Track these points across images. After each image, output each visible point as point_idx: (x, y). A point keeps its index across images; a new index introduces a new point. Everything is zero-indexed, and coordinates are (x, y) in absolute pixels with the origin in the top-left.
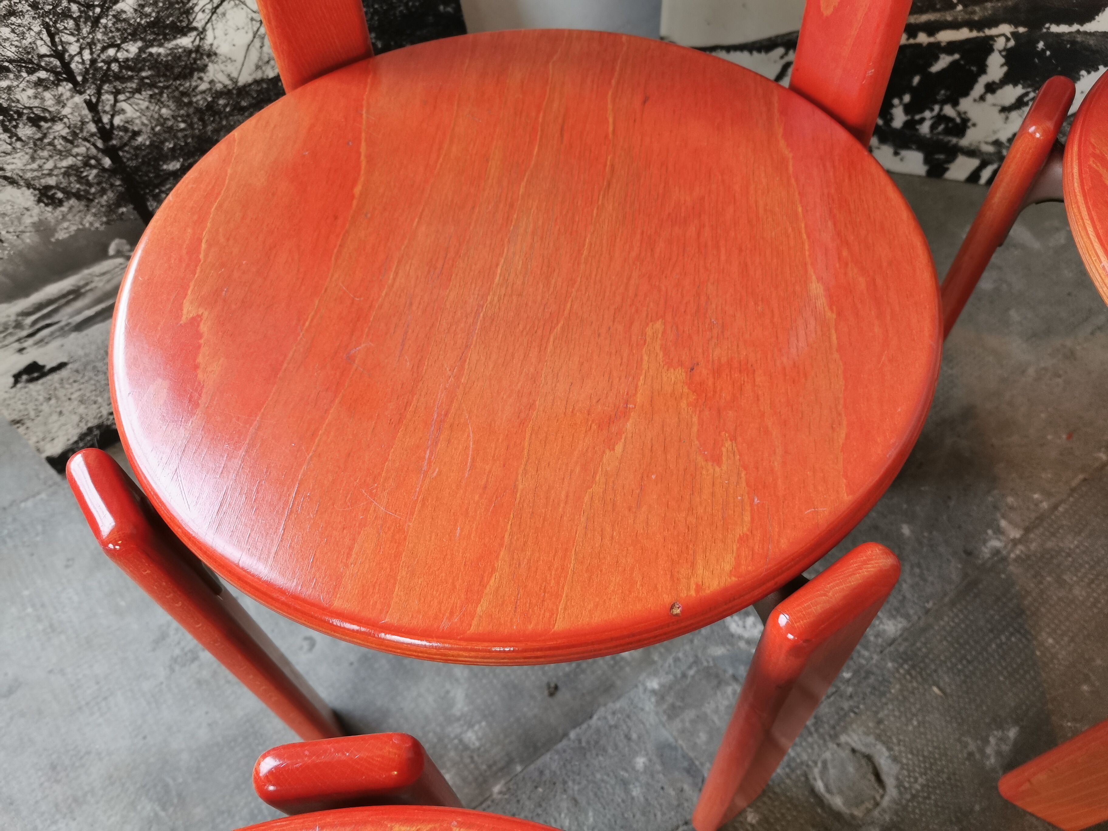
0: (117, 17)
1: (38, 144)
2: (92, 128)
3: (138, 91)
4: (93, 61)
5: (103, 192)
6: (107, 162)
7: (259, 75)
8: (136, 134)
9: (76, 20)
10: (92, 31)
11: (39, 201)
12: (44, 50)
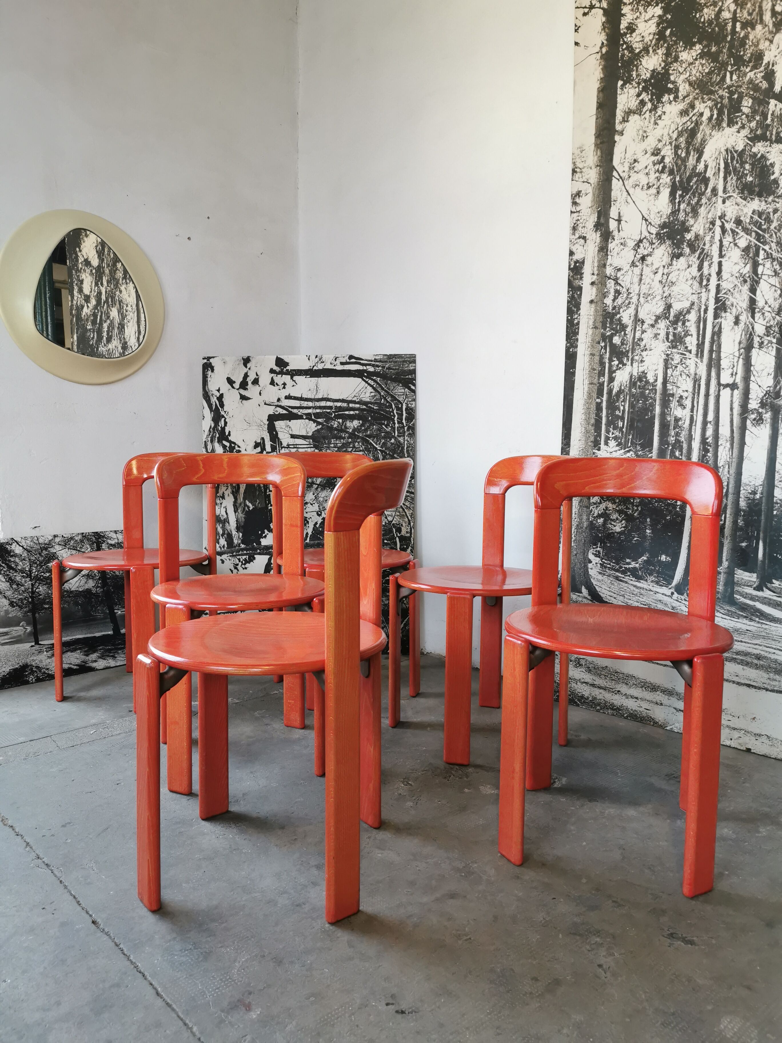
0: (47, 567)
1: (16, 590)
2: (30, 590)
3: (45, 585)
4: (37, 575)
5: (26, 607)
6: (30, 600)
7: (77, 589)
8: (41, 595)
9: (37, 565)
10: (40, 568)
11: (10, 605)
12: (27, 569)
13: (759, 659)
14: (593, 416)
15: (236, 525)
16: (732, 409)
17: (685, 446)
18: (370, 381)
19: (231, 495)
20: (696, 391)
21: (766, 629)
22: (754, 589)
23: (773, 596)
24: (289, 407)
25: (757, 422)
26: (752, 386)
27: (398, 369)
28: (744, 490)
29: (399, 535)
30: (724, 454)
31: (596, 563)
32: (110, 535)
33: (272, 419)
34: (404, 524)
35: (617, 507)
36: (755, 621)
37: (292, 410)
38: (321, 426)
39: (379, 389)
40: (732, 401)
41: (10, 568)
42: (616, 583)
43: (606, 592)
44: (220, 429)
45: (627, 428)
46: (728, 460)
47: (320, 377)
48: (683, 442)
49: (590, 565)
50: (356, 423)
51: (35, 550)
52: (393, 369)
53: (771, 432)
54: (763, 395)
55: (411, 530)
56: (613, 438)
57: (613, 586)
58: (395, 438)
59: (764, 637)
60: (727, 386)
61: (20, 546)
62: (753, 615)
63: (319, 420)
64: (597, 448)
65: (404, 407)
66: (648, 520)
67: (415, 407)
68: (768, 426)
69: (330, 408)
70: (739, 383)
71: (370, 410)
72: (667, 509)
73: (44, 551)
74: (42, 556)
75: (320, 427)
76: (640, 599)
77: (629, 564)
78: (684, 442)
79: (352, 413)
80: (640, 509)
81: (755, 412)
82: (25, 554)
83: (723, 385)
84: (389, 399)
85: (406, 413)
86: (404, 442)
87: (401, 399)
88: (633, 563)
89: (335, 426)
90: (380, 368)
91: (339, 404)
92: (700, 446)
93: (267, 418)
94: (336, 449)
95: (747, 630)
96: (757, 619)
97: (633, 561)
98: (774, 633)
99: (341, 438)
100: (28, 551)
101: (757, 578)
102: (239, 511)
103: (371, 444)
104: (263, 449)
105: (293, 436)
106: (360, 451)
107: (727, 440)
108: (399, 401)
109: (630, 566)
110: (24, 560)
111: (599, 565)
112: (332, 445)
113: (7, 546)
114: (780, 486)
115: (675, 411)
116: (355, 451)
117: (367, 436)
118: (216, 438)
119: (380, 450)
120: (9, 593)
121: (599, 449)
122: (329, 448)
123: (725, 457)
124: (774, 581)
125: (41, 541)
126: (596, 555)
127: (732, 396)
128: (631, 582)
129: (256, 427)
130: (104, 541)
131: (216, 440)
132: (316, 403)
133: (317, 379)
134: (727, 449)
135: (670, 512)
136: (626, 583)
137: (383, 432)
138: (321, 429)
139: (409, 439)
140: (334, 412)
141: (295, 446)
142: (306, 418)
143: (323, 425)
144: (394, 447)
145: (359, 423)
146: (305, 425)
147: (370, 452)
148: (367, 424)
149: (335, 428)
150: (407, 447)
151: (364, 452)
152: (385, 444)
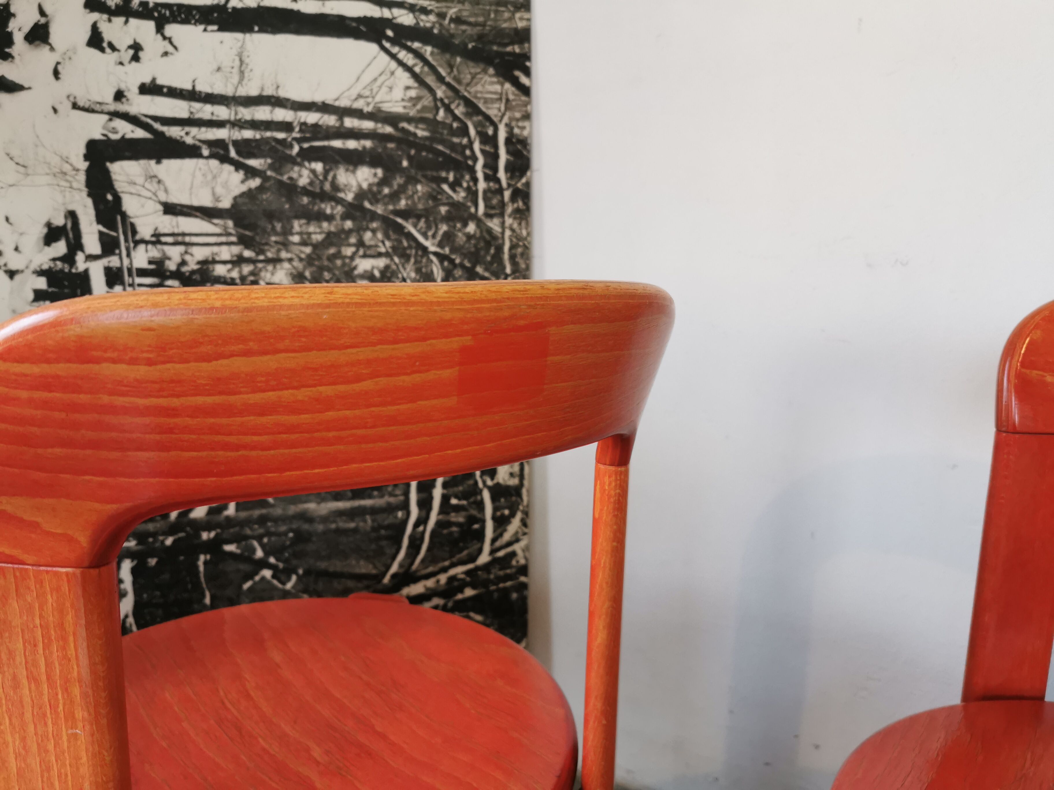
18: (402, 55)
24: (156, 119)
27: (484, 25)
29: (489, 483)
33: (102, 152)
37: (164, 129)
38: (258, 180)
39: (430, 80)
47: (251, 30)
50: (365, 176)
52: (469, 24)
58: (479, 223)
63: (253, 163)
65: (502, 135)
67: (531, 135)
69: (287, 127)
71: (406, 140)
75: (255, 183)
79: (352, 144)
84: (459, 111)
85: (508, 152)
86: (503, 233)
87: (493, 112)
89: (303, 181)
90: (432, 18)
91: (312, 118)
93: (82, 150)
94: (308, 250)
99: (320, 217)
103: (409, 236)
104: (76, 246)
105: (171, 209)
106: (380, 255)
108: (488, 118)
112: (296, 239)
116: (365, 256)
117: (397, 213)
119: (435, 254)
122: (286, 245)
129: (49, 179)
132: (242, 109)
133: (239, 36)
137: (444, 204)
138: (260, 189)
139: (515, 226)
140: (299, 141)
141: (180, 239)
142: (212, 156)
143: (265, 179)
144: (475, 246)
145: (375, 175)
146: (209, 177)
147: (408, 260)
148: (399, 181)
149: (304, 188)
150: (511, 248)
151: (392, 260)
152: (448, 238)
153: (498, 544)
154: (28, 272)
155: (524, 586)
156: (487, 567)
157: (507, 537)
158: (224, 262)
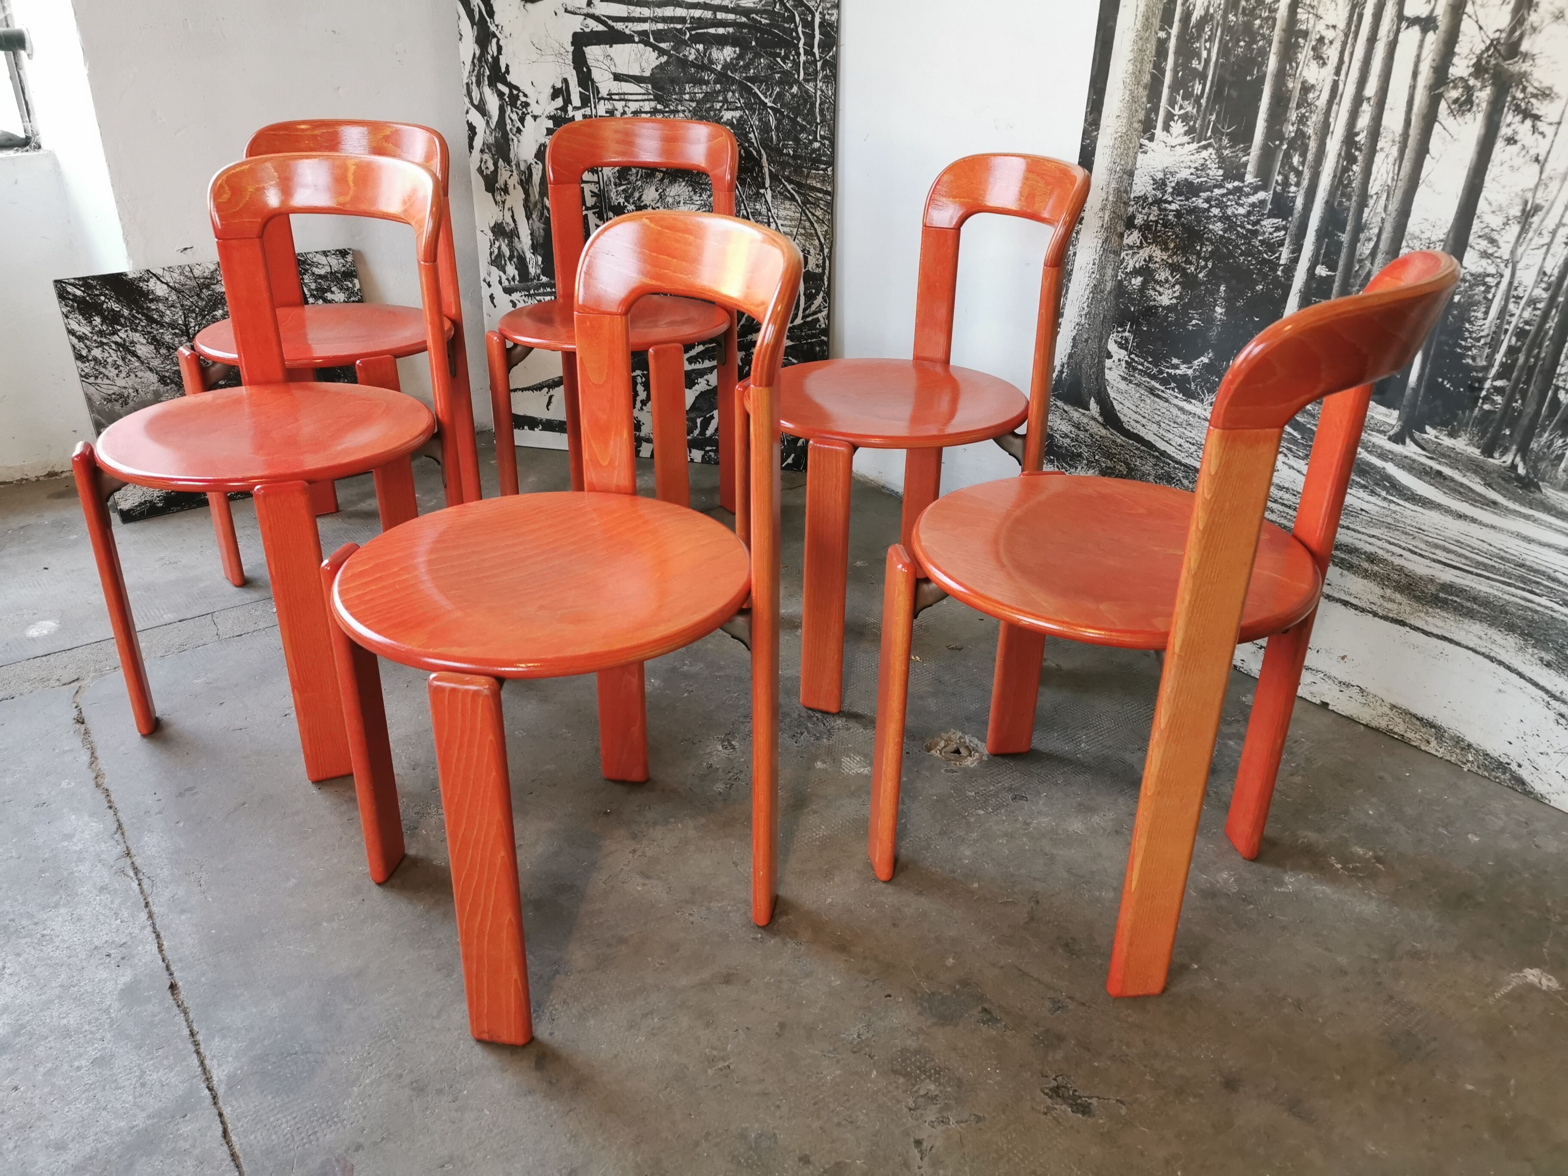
1: (166, 357)
9: (197, 314)
10: (202, 320)
11: (159, 381)
12: (180, 322)
13: (1372, 562)
14: (1149, 67)
15: (530, 242)
16: (1415, 74)
17: (1313, 145)
19: (519, 187)
20: (1353, 28)
21: (1395, 512)
22: (1390, 439)
23: (1420, 455)
24: (609, 17)
25: (1461, 106)
26: (1467, 25)
28: (1408, 246)
30: (1383, 171)
31: (1119, 360)
32: (315, 260)
33: (581, 40)
34: (812, 251)
35: (1170, 257)
36: (1379, 496)
37: (614, 24)
38: (666, 57)
40: (1418, 57)
41: (151, 320)
42: (1149, 400)
43: (1130, 413)
44: (490, 60)
45: (1209, 98)
46: (1389, 182)
48: (1309, 138)
49: (1108, 363)
50: (728, 53)
51: (190, 290)
53: (1483, 131)
54: (1483, 47)
55: (824, 262)
56: (1180, 116)
57: (1142, 405)
58: (800, 85)
59: (1389, 526)
60: (1414, 21)
61: (163, 282)
62: (1378, 485)
63: (663, 45)
64: (1148, 135)
65: (817, 20)
66: (1223, 288)
67: (838, 20)
68: (1480, 117)
69: (682, 20)
70: (1440, 18)
71: (754, 26)
72: (1260, 270)
73: (204, 291)
74: (203, 299)
75: (664, 59)
76: (1186, 432)
77: (1176, 367)
78: (1313, 137)
79: (721, 31)
80: (1210, 265)
81: (1460, 84)
82: (173, 297)
83: (1408, 19)
84: (789, 4)
85: (821, 34)
86: (815, 93)
87: (811, 4)
88: (1183, 367)
89: (692, 57)
91: (698, 13)
92: (1341, 149)
93: (570, 39)
94: (694, 104)
95: (1362, 510)
96: (1384, 493)
97: (1184, 363)
98: (1408, 521)
99: (701, 82)
100: (178, 291)
101: (1399, 419)
102: (534, 216)
103: (755, 95)
104: (568, 101)
105: (618, 77)
106: (737, 109)
107: (1394, 141)
108: (808, 8)
109: (1178, 372)
110: (173, 306)
111: (1123, 364)
112: (687, 97)
113: (141, 284)
114: (1477, 247)
115: (1306, 68)
116: (727, 109)
117: (748, 79)
118: (486, 78)
119: (771, 108)
120: (155, 363)
121: (1151, 139)
122: (681, 101)
123: (1385, 176)
124: (1428, 428)
125: (197, 272)
126: (1121, 346)
127: (1421, 46)
128: (1176, 401)
129: (554, 58)
130: (307, 270)
131: (486, 82)
132: (657, 9)
134: (1391, 160)
135: (1265, 276)
136: (1167, 401)
137: (778, 73)
138: (667, 63)
139: (824, 88)
140: (689, 29)
141: (622, 97)
142: (639, 42)
143: (670, 56)
144: (797, 102)
145: (735, 52)
146: (639, 56)
147: (754, 113)
148: (750, 56)
149: (692, 61)
150: (820, 105)
151: (744, 112)
152: (780, 96)
153: (807, 312)
154: (543, 117)
155: (826, 344)
156: (800, 327)
157: (813, 308)
158: (646, 113)
